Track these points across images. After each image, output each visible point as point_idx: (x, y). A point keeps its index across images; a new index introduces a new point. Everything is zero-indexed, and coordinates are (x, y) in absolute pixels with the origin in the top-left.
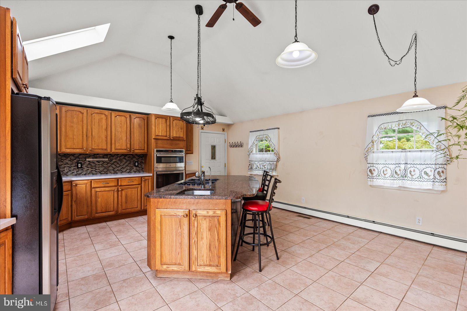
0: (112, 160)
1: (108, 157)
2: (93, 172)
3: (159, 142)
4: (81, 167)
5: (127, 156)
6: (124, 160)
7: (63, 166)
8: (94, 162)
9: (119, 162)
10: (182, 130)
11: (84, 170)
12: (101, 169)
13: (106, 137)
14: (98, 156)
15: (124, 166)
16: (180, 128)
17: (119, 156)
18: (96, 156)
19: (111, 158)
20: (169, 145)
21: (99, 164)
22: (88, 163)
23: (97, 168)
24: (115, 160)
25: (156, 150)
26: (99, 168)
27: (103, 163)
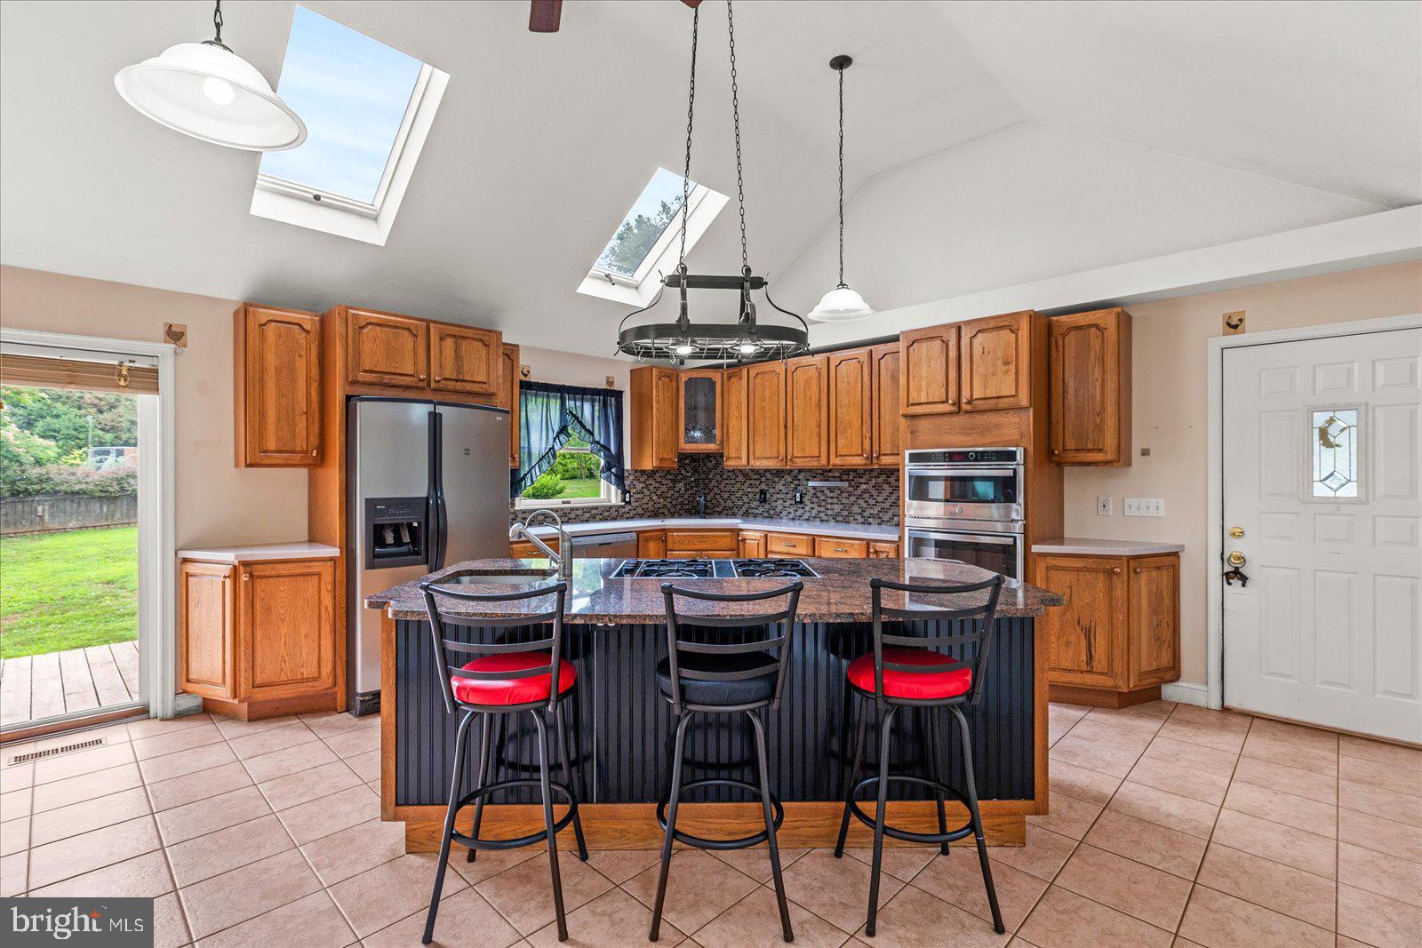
0: (859, 486)
1: (851, 478)
2: (821, 514)
3: (924, 425)
4: (801, 502)
5: (893, 474)
6: (886, 486)
7: (775, 496)
8: (822, 489)
9: (875, 493)
10: (1012, 367)
11: (807, 508)
12: (837, 508)
13: (819, 426)
14: (830, 474)
15: (887, 505)
16: (1000, 363)
17: (874, 474)
18: (826, 474)
19: (857, 480)
20: (960, 433)
21: (832, 495)
22: (813, 491)
23: (829, 506)
24: (864, 486)
25: (910, 454)
26: (833, 506)
27: (839, 492)
